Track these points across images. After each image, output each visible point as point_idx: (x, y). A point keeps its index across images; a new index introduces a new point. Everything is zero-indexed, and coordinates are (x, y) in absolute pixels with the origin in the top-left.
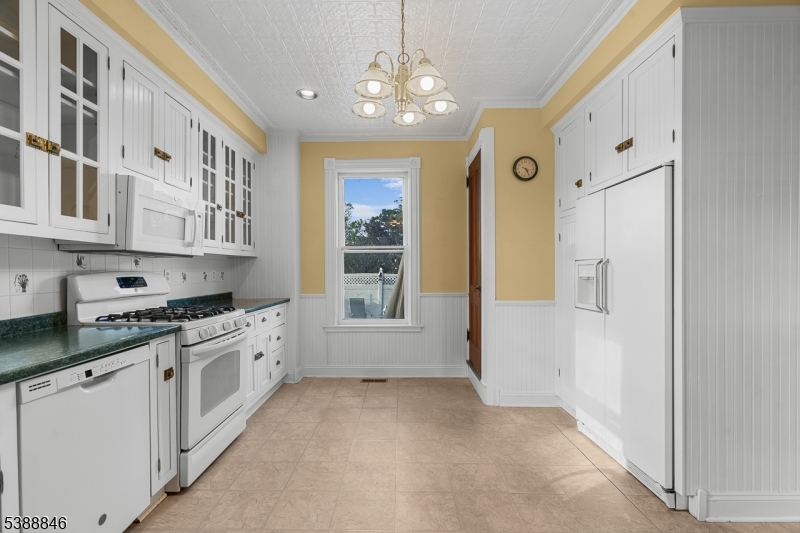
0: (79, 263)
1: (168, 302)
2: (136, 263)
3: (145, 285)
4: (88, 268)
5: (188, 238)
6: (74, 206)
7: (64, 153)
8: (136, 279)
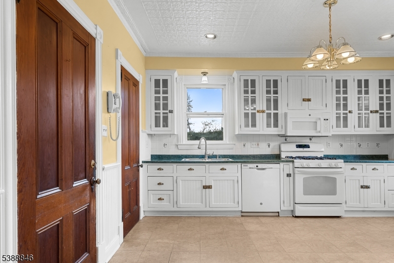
0: (286, 140)
1: (324, 155)
2: (311, 139)
3: (309, 147)
4: (289, 141)
5: (318, 129)
6: (271, 124)
7: (267, 111)
8: (305, 145)
